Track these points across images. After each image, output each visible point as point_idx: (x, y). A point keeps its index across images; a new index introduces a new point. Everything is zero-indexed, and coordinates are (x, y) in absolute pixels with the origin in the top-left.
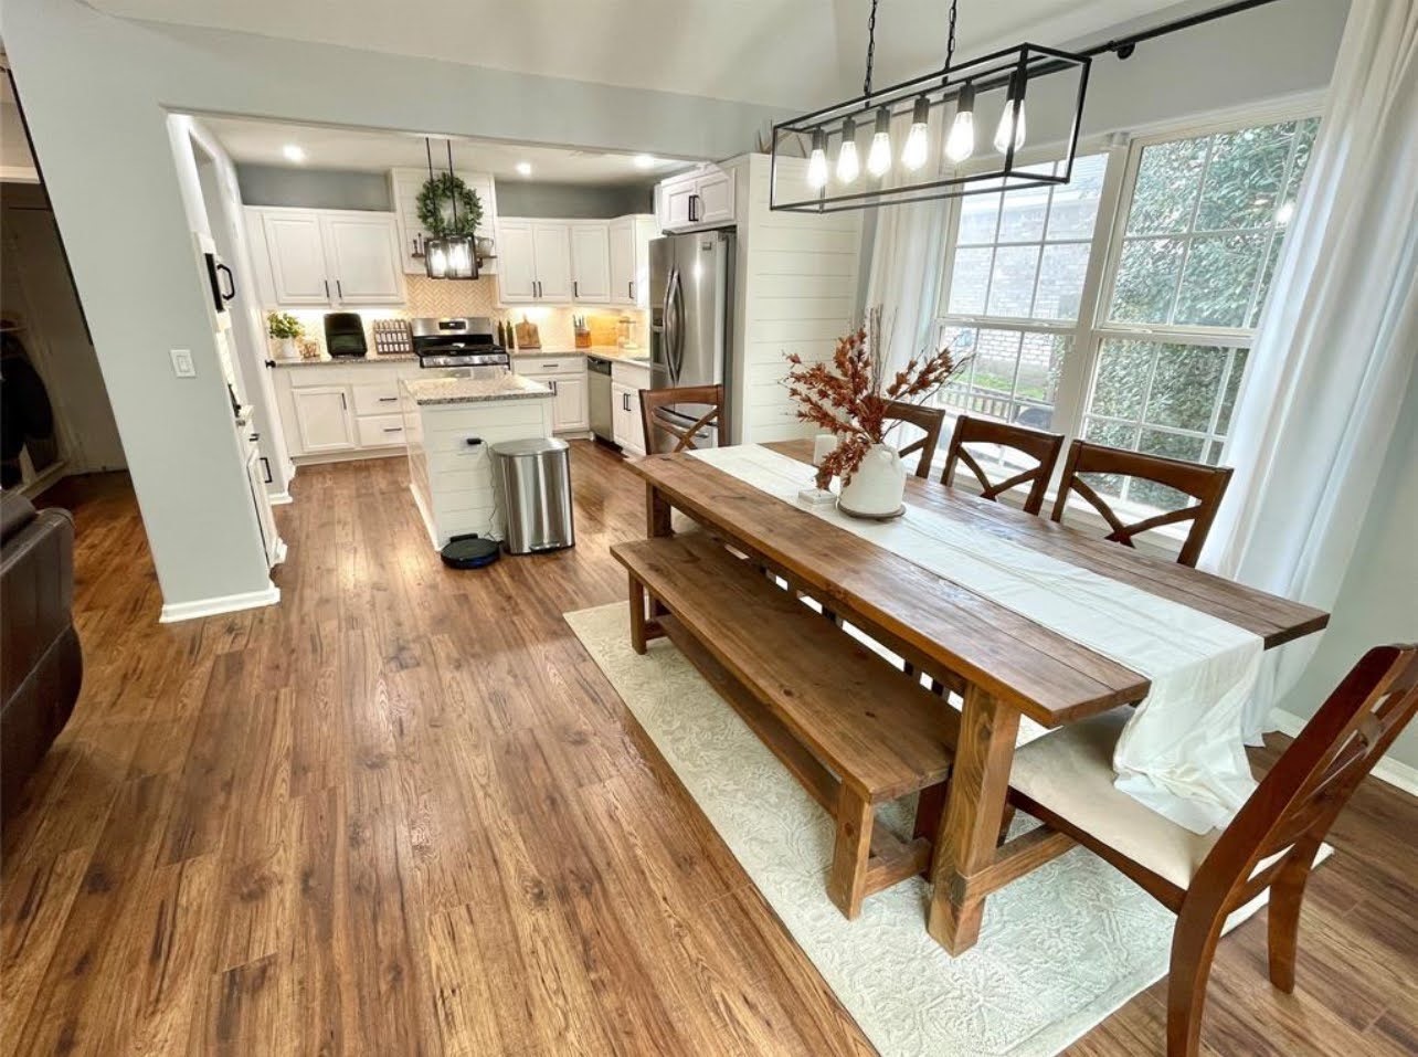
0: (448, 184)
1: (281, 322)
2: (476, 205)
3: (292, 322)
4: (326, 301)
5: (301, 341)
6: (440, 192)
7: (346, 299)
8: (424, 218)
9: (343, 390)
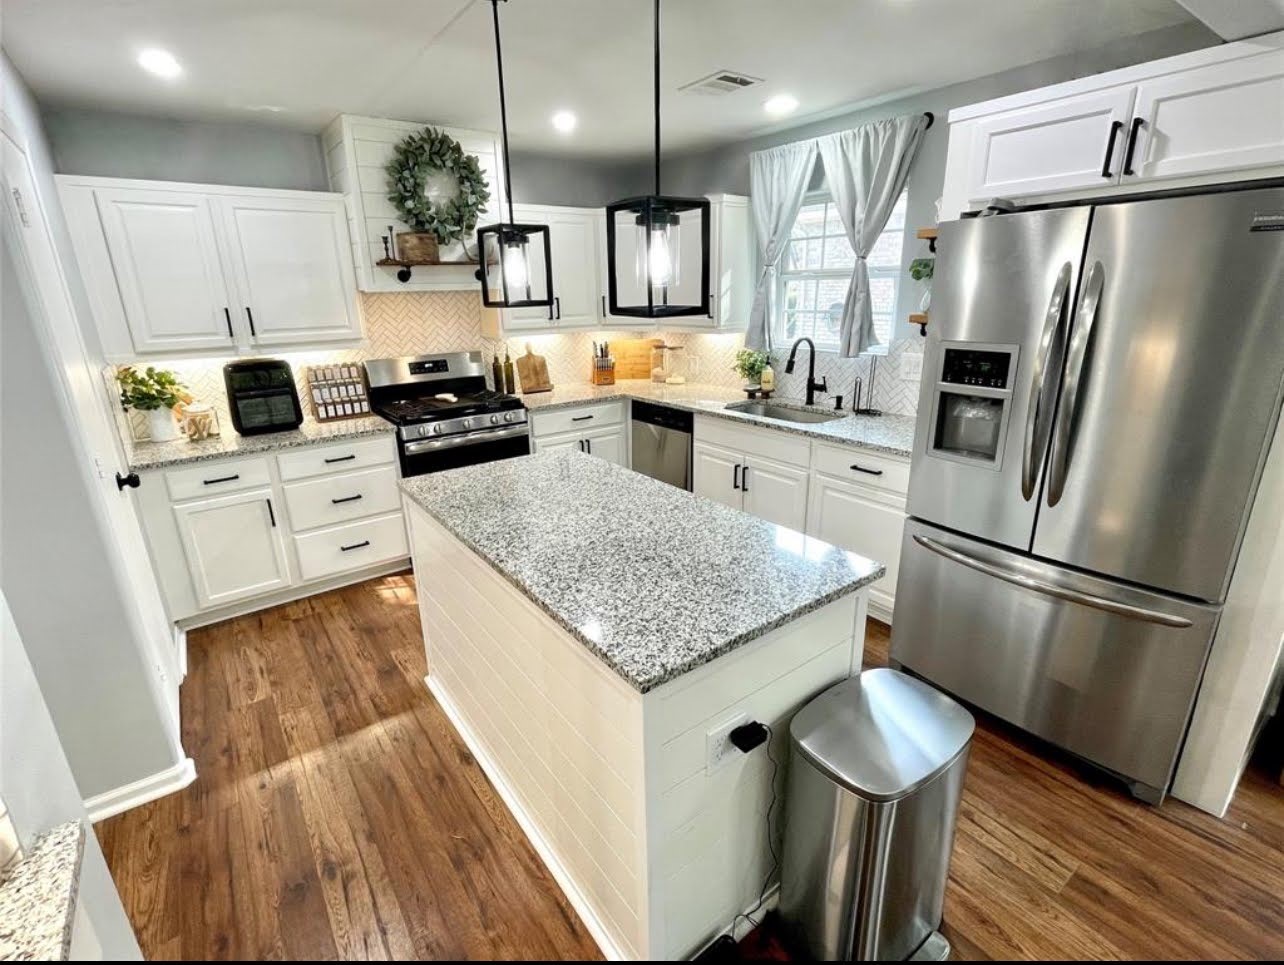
0: (437, 145)
1: (142, 382)
2: (479, 181)
3: (163, 380)
4: (228, 342)
5: (183, 413)
6: (426, 157)
7: (263, 338)
8: (399, 201)
9: (268, 493)
